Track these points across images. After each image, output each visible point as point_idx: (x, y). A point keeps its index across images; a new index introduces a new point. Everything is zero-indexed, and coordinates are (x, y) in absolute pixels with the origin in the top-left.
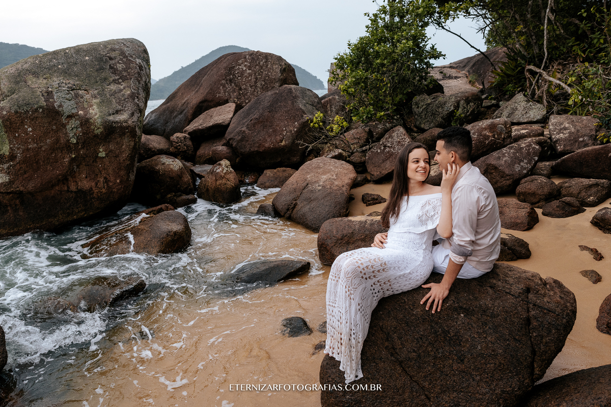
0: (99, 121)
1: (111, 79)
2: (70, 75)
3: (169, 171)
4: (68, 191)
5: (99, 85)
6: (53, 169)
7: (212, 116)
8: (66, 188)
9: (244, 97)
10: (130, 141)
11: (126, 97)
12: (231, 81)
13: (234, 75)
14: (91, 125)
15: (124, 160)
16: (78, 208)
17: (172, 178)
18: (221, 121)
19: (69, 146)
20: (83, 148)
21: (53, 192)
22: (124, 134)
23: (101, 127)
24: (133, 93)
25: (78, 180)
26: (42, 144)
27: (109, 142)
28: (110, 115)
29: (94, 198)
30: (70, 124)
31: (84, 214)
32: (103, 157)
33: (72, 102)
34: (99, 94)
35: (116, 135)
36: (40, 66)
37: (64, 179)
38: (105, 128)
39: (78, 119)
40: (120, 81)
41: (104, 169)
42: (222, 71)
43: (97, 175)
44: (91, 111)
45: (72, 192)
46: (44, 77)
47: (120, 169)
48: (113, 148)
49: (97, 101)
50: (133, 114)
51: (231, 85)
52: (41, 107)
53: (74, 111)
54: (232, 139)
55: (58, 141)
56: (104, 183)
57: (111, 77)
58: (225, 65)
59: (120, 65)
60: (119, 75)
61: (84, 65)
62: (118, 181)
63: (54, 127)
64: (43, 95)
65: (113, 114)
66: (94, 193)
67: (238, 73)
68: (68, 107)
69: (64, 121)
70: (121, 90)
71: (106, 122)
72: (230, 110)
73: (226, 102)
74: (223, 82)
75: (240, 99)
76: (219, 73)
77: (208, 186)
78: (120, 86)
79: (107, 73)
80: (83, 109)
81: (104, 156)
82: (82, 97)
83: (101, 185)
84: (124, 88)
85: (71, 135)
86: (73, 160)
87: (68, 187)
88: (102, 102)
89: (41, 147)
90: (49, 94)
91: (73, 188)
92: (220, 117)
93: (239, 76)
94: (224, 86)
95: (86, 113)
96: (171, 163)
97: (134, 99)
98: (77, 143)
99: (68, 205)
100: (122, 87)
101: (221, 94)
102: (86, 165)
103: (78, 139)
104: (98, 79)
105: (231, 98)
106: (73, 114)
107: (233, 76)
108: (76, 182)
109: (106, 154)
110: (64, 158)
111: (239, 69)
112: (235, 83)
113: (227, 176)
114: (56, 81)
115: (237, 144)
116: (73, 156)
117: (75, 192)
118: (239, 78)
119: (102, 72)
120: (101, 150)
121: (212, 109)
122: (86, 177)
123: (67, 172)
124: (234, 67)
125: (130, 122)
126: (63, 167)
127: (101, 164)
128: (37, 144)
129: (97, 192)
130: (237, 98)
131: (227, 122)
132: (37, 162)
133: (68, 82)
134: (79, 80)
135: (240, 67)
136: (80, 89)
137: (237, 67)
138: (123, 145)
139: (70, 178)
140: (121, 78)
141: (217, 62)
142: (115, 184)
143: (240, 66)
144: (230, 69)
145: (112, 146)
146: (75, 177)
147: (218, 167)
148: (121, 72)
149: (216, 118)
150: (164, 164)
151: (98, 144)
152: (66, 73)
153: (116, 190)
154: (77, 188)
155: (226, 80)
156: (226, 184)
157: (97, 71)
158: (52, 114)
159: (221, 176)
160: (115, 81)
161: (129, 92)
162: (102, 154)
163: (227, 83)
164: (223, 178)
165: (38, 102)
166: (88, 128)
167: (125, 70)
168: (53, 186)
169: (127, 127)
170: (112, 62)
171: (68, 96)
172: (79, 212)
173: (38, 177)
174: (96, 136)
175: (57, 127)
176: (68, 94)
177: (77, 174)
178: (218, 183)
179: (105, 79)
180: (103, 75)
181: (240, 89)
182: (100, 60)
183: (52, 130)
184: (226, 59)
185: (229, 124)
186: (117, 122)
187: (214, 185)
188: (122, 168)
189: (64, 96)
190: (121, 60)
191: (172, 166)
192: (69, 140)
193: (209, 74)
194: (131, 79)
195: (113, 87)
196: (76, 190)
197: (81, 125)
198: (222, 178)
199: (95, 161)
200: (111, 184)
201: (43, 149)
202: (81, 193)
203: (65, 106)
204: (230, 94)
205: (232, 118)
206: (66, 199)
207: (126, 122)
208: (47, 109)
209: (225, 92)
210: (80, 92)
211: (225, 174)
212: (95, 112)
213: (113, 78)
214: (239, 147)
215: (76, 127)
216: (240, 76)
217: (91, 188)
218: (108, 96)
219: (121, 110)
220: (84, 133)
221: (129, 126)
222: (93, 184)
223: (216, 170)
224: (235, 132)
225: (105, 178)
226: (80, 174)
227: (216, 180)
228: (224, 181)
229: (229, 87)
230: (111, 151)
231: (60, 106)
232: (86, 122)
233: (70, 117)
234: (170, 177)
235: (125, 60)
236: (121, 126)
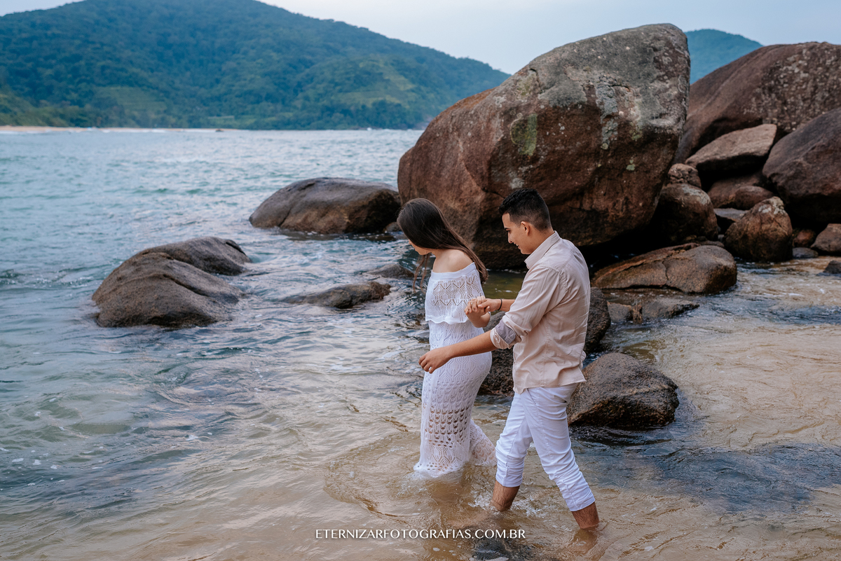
0: (640, 124)
1: (655, 76)
2: (610, 68)
3: (695, 205)
4: (580, 209)
5: (642, 82)
6: (573, 179)
7: (734, 143)
8: (578, 206)
9: (790, 115)
10: (668, 154)
11: (672, 97)
12: (771, 89)
13: (777, 80)
14: (630, 129)
15: (655, 178)
16: (585, 232)
17: (696, 214)
18: (753, 150)
19: (599, 152)
20: (612, 157)
21: (563, 207)
22: (664, 143)
23: (641, 132)
24: (681, 94)
25: (594, 196)
26: (570, 147)
27: (644, 152)
28: (653, 118)
29: (607, 222)
30: (607, 125)
31: (591, 242)
32: (631, 172)
33: (614, 100)
34: (641, 92)
35: (655, 144)
36: (579, 56)
37: (579, 194)
38: (645, 134)
39: (615, 121)
40: (666, 77)
41: (628, 187)
42: (758, 74)
43: (618, 193)
44: (632, 112)
45: (584, 210)
46: (584, 68)
47: (646, 189)
48: (646, 160)
49: (639, 100)
50: (679, 120)
51: (770, 96)
52: (581, 103)
53: (615, 111)
54: (777, 174)
55: (588, 144)
56: (623, 205)
57: (655, 73)
58: (764, 64)
59: (666, 59)
60: (664, 71)
61: (625, 56)
62: (641, 204)
63: (589, 128)
64: (584, 90)
65: (657, 118)
66: (608, 215)
67: (785, 77)
68: (609, 106)
69: (602, 122)
70: (666, 90)
71: (648, 126)
72: (767, 135)
73: (758, 122)
74: (758, 90)
75: (783, 118)
76: (753, 77)
77: (747, 231)
78: (665, 84)
79: (650, 68)
80: (624, 109)
81: (633, 169)
82: (623, 95)
83: (619, 207)
84: (670, 87)
85: (605, 139)
86: (597, 170)
87: (581, 205)
88: (645, 102)
89: (569, 150)
90: (591, 88)
91: (586, 206)
92: (750, 144)
93: (785, 83)
94: (758, 97)
95: (627, 114)
96: (698, 194)
97: (681, 101)
98: (609, 150)
99: (576, 226)
100: (667, 86)
101: (753, 110)
102: (608, 179)
103: (611, 145)
104: (641, 74)
105: (767, 116)
106: (613, 113)
107: (775, 82)
108: (592, 198)
109: (636, 168)
110: (588, 167)
111: (787, 71)
112: (777, 94)
113: (779, 220)
114: (596, 74)
115: (786, 182)
116: (599, 165)
117: (588, 212)
118: (785, 85)
119: (645, 66)
120: (631, 161)
121: (734, 133)
122: (605, 195)
123: (587, 184)
124: (779, 67)
125: (675, 130)
126: (584, 177)
127: (626, 180)
128: (565, 146)
129: (613, 216)
130: (778, 117)
131: (763, 153)
132: (558, 169)
133: (609, 75)
134: (620, 74)
135: (790, 68)
136: (620, 85)
137: (785, 68)
138: (658, 158)
139: (586, 194)
140: (666, 74)
141: (748, 60)
142: (636, 207)
143: (790, 65)
144: (772, 71)
145: (645, 158)
146: (592, 193)
147: (765, 206)
148: (667, 66)
149: (744, 146)
150: (687, 194)
151: (630, 154)
152: (606, 65)
153: (635, 216)
154: (591, 207)
155: (764, 89)
156: (776, 230)
157: (639, 64)
158: (592, 112)
159: (770, 218)
160: (659, 78)
161: (676, 92)
162: (631, 167)
163: (764, 93)
164: (772, 222)
165: (579, 97)
166: (626, 132)
167: (671, 64)
168: (566, 200)
169: (670, 136)
170: (657, 54)
171: (610, 93)
172: (585, 238)
173: (553, 186)
174: (632, 143)
175: (591, 128)
176: (609, 90)
177: (595, 189)
178: (764, 227)
179: (649, 75)
180: (646, 70)
181: (785, 103)
182: (643, 51)
183: (586, 131)
184: (766, 55)
185: (766, 156)
186: (660, 128)
187: (757, 229)
188: (650, 188)
189: (605, 92)
190: (667, 51)
191: (698, 199)
192: (601, 145)
193: (733, 78)
194: (678, 76)
195: (658, 85)
196: (589, 209)
197: (619, 128)
198: (770, 220)
199: (620, 175)
200: (631, 207)
201: (570, 153)
202: (595, 214)
203: (606, 104)
204: (766, 111)
205: (771, 147)
206: (575, 219)
207: (671, 128)
208: (587, 106)
209: (758, 107)
210: (622, 89)
211: (776, 216)
212: (637, 114)
213: (658, 74)
214: (789, 186)
215: (613, 131)
216: (787, 83)
217: (607, 209)
218: (652, 96)
219: (665, 114)
220: (619, 138)
221: (673, 134)
222: (611, 204)
223: (763, 209)
224: (783, 164)
225: (626, 198)
226: (599, 189)
227: (762, 224)
228: (773, 226)
229: (766, 99)
230: (643, 164)
231: (602, 103)
232: (625, 125)
233: (609, 117)
234: (694, 213)
235: (671, 51)
236: (664, 133)
